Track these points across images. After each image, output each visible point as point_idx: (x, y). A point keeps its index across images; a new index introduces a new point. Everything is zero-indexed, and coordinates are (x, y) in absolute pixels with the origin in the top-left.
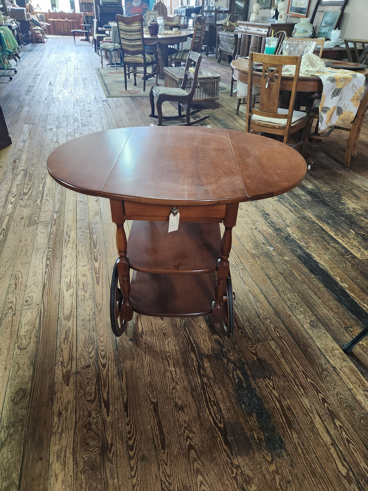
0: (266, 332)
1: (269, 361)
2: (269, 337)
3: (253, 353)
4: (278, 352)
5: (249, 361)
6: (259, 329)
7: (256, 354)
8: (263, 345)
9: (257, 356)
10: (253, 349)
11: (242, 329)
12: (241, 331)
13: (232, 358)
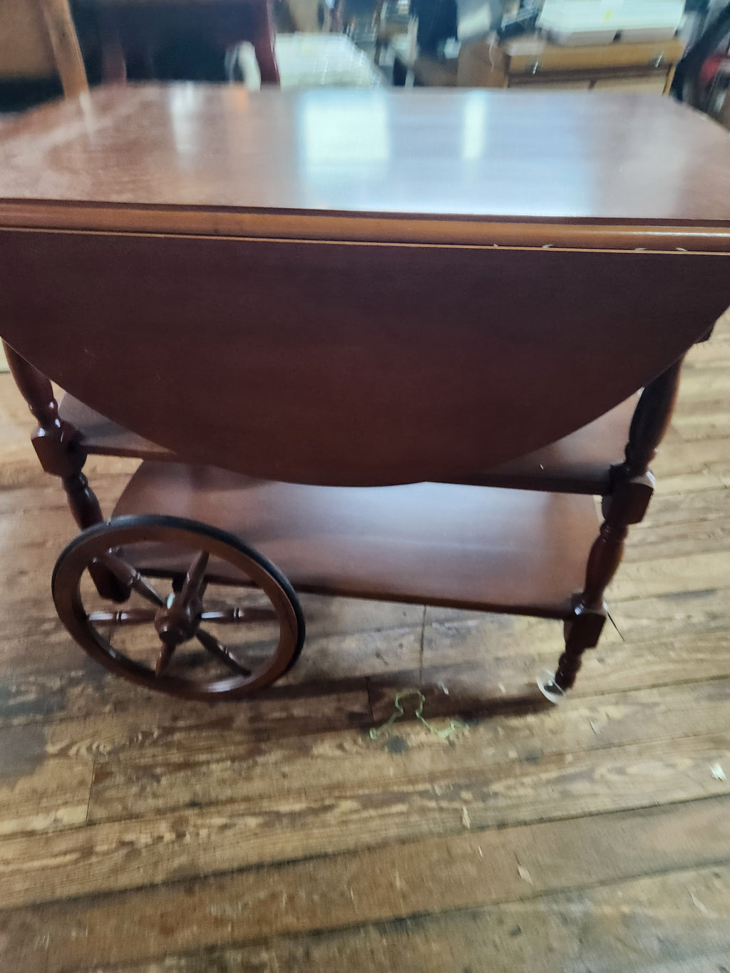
0: (125, 808)
1: (24, 785)
2: (100, 813)
3: (69, 747)
4: (40, 822)
5: (47, 731)
6: (143, 789)
7: (63, 753)
8: (82, 783)
9: (54, 756)
10: (83, 751)
11: (159, 737)
12: (156, 735)
13: (77, 690)
